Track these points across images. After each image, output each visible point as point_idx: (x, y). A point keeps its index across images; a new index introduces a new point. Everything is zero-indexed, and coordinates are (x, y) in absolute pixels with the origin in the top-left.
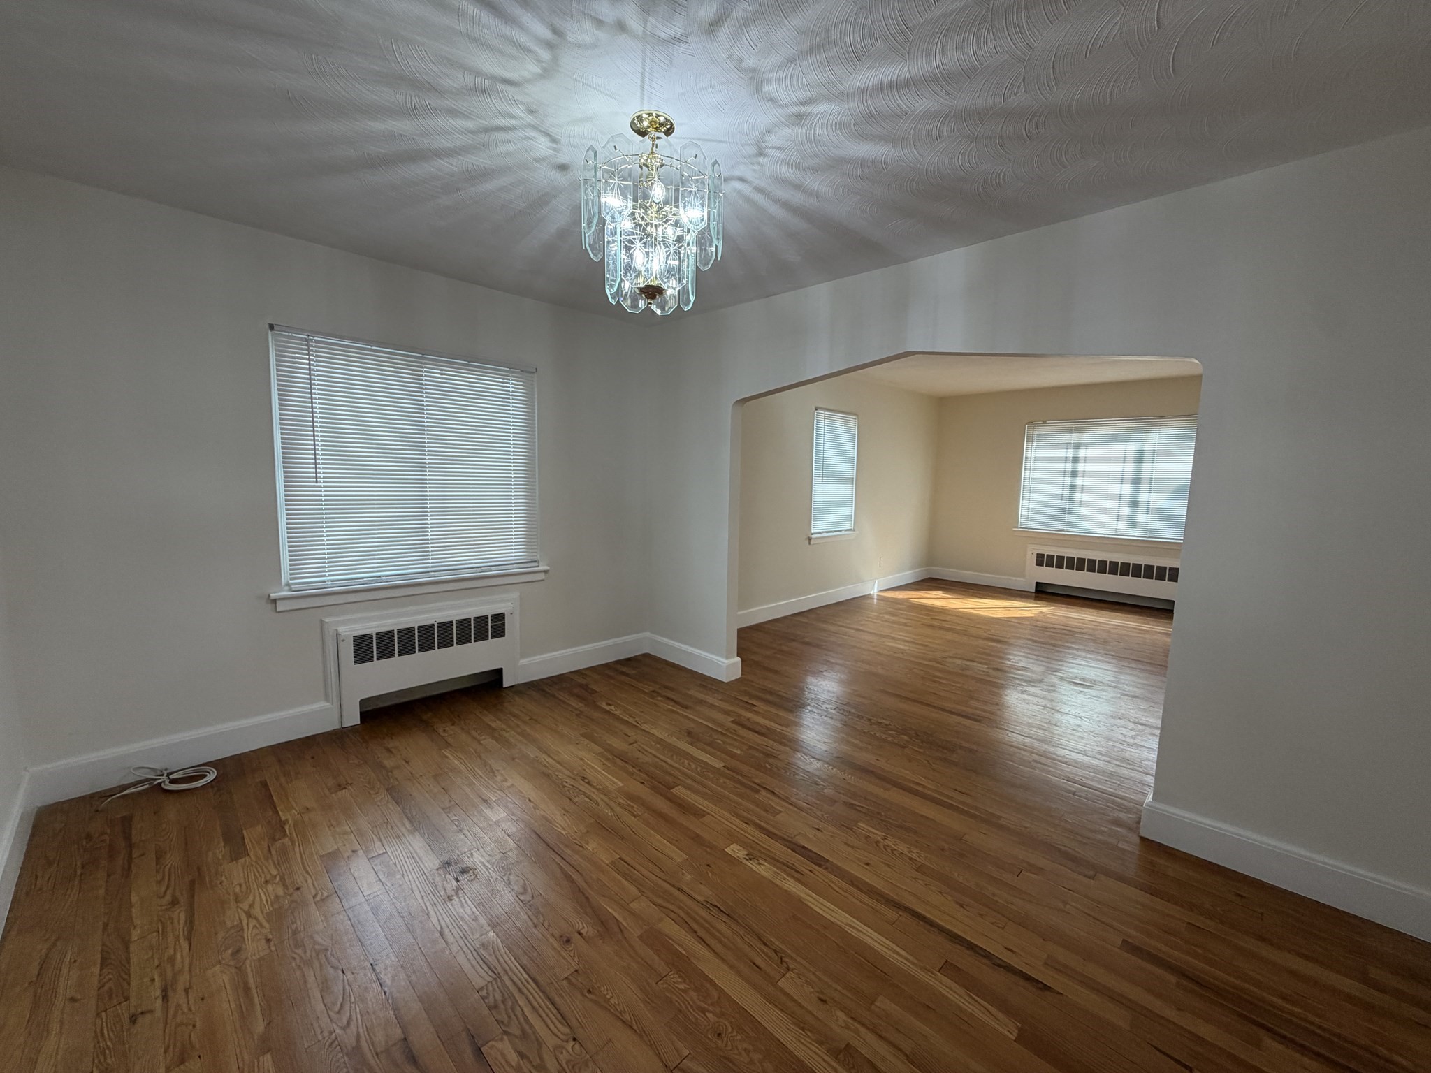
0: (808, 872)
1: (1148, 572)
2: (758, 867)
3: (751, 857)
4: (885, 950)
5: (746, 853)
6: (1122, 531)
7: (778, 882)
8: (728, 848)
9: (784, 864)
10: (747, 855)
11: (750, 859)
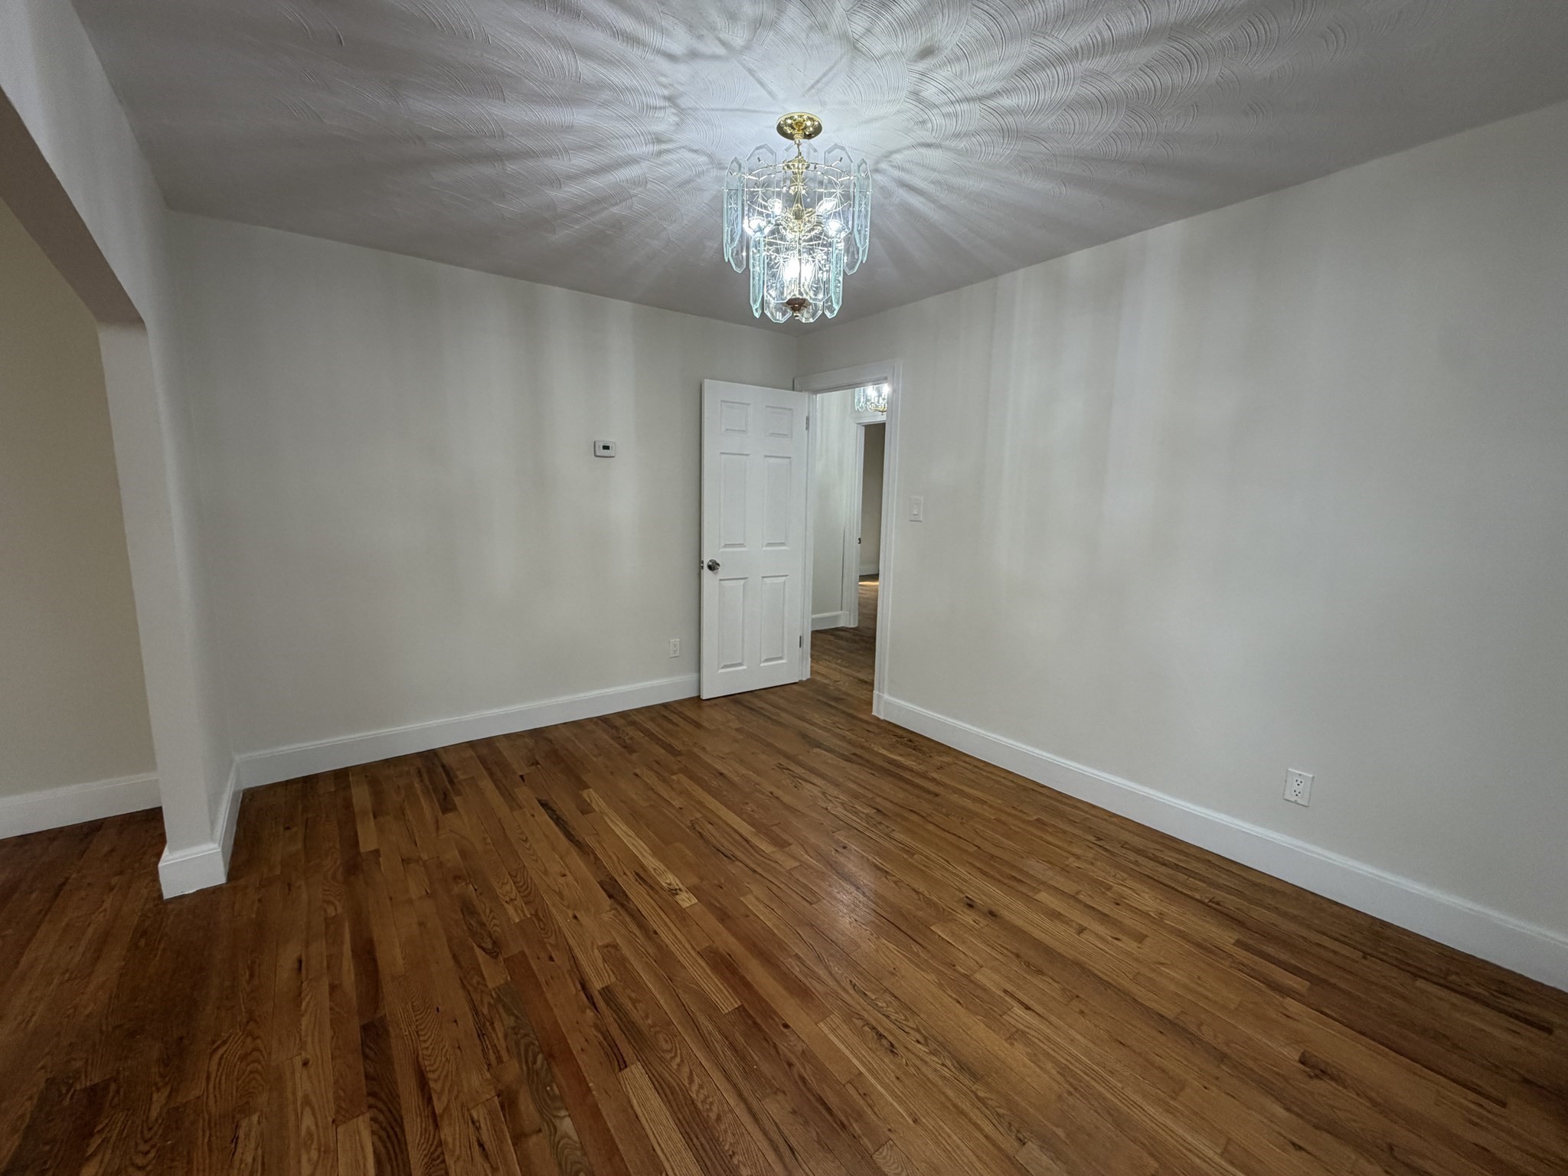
0: (628, 873)
2: (673, 882)
3: (674, 892)
4: (621, 825)
5: (677, 897)
7: (663, 867)
8: (693, 902)
9: (645, 882)
10: (677, 894)
11: (676, 890)
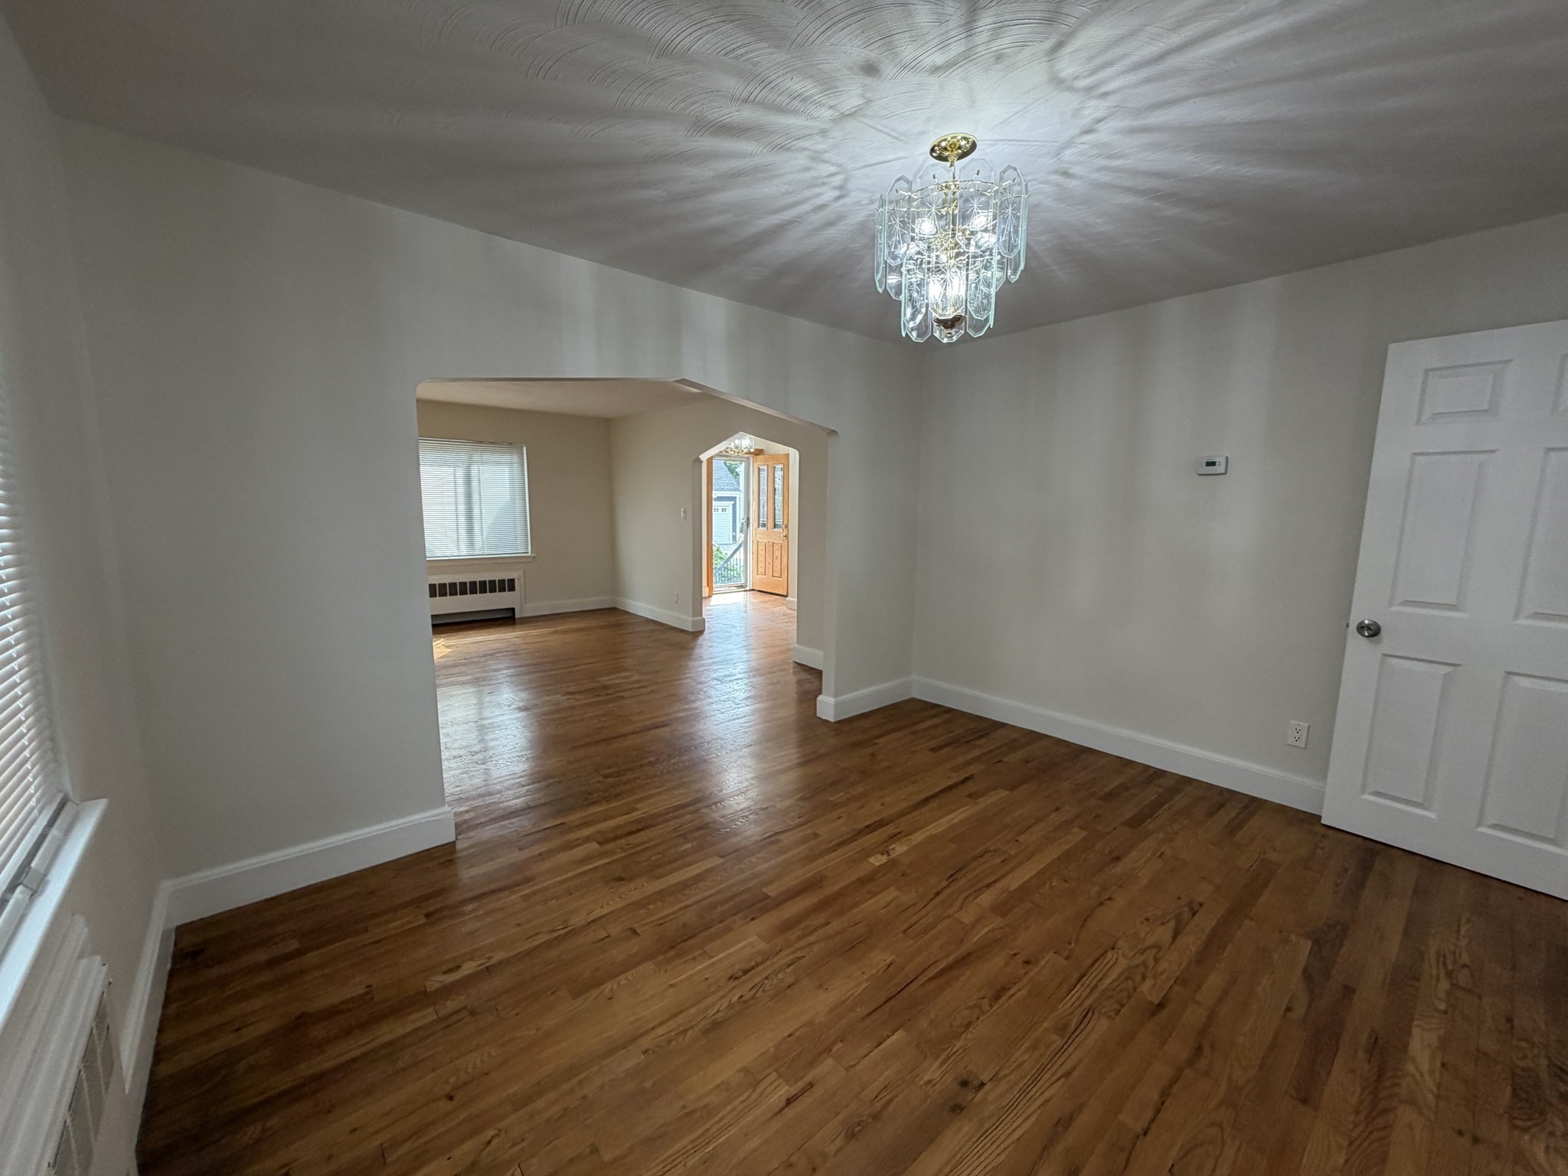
1: (483, 587)
2: (896, 852)
3: (886, 853)
6: (463, 551)
7: (913, 844)
8: (876, 864)
10: (883, 854)
11: (889, 853)
